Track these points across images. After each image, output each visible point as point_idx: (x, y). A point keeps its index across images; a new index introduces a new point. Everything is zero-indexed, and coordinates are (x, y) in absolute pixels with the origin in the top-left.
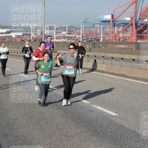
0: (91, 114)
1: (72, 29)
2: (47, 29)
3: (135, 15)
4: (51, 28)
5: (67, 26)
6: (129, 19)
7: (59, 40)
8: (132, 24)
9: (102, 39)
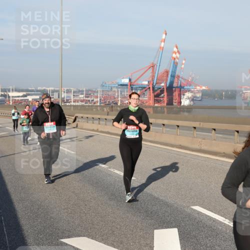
0: (109, 178)
1: (90, 92)
2: (64, 92)
3: (153, 79)
4: (68, 91)
5: (84, 90)
6: (146, 83)
7: (77, 104)
8: (149, 88)
9: (119, 102)
